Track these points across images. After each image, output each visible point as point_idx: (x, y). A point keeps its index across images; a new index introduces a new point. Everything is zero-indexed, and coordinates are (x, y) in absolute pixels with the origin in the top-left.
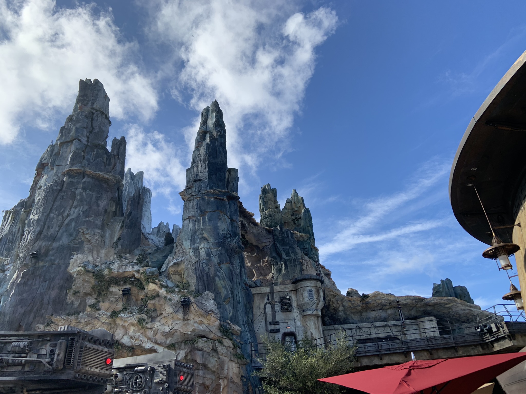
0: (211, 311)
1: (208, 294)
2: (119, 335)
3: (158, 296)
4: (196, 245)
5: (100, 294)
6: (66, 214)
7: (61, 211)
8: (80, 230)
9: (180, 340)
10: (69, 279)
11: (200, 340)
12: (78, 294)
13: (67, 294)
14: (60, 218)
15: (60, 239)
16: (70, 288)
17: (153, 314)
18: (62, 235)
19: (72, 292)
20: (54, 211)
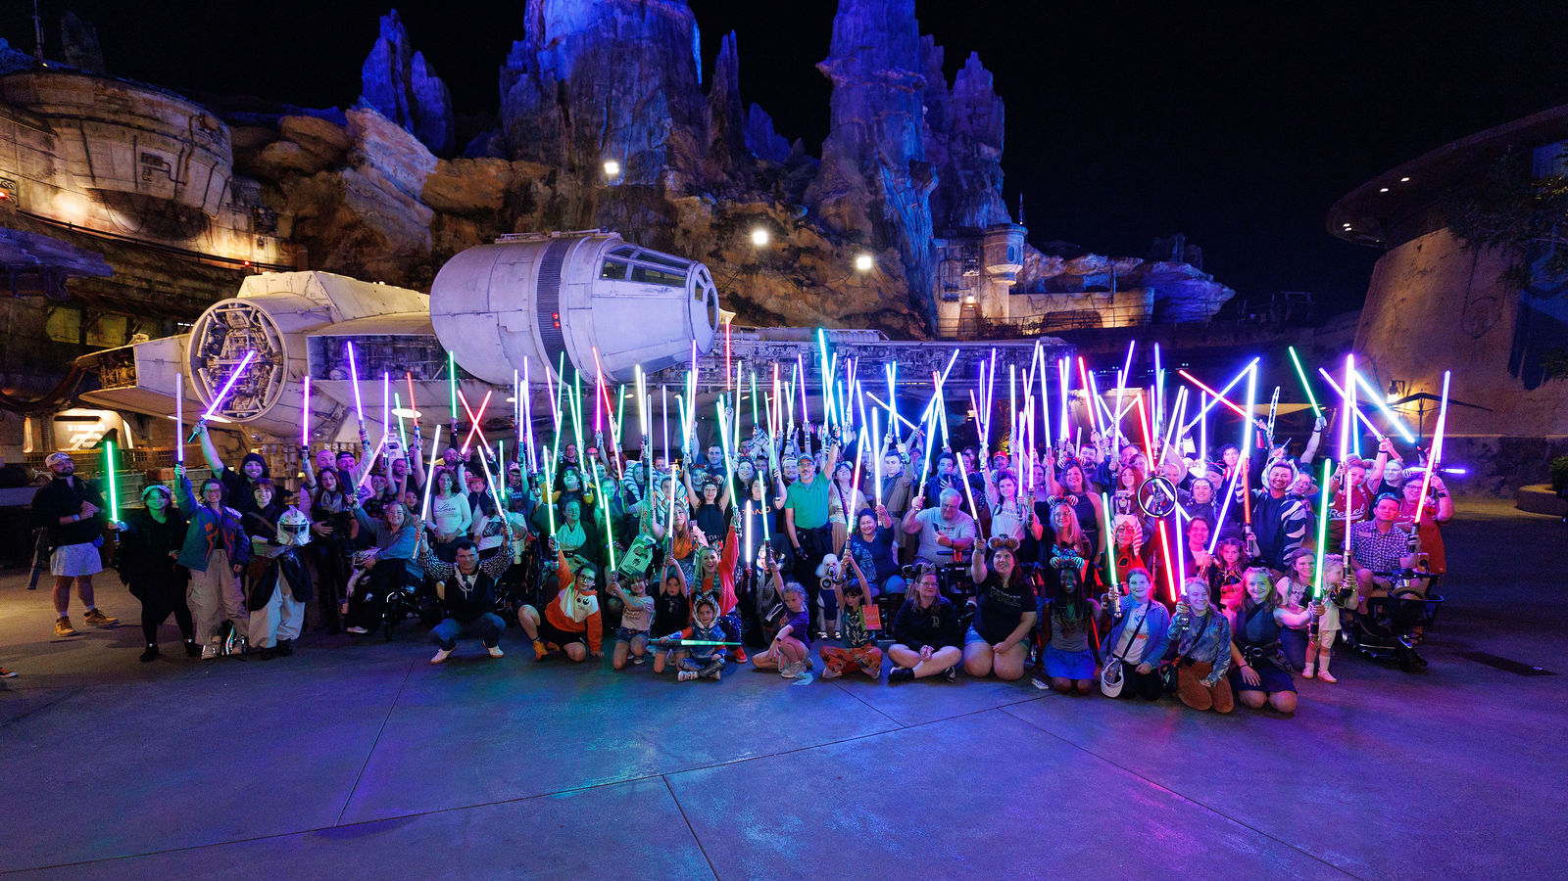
0: (899, 276)
1: (892, 253)
2: (759, 295)
3: (817, 248)
4: (870, 172)
5: (720, 238)
6: (635, 93)
7: (628, 86)
8: (666, 125)
9: (858, 312)
10: (670, 211)
11: (888, 314)
12: (689, 235)
13: (673, 235)
14: (628, 97)
15: (638, 140)
16: (675, 225)
17: (812, 274)
18: (639, 133)
19: (681, 232)
20: (616, 85)
